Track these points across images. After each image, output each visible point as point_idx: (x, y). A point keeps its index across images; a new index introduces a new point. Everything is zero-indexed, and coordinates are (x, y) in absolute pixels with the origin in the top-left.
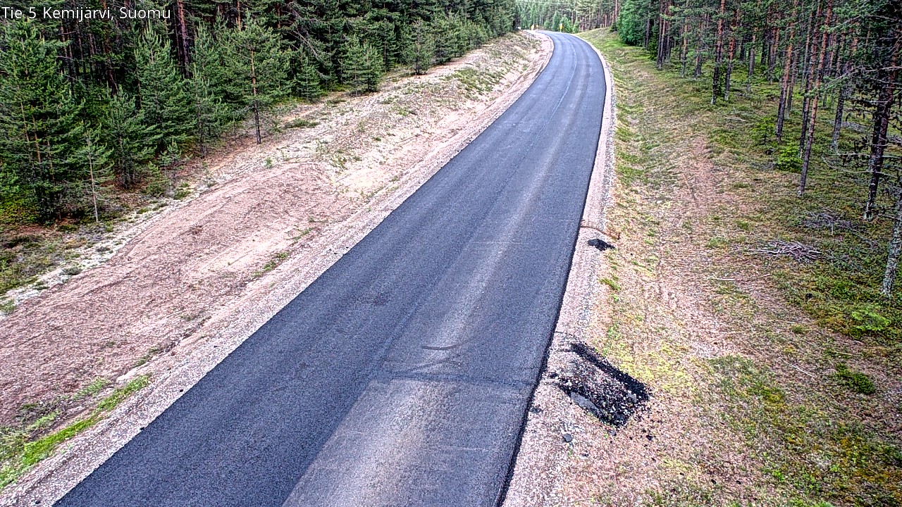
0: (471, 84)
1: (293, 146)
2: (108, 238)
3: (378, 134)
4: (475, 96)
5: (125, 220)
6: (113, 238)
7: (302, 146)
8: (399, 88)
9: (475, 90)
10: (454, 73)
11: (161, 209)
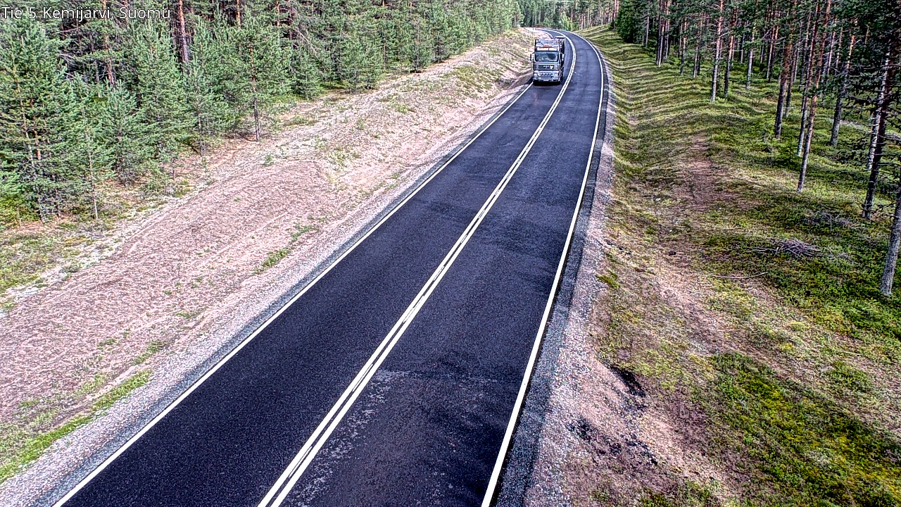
0: (471, 81)
1: (293, 143)
2: (107, 235)
3: (377, 131)
4: (474, 93)
5: (125, 217)
6: (112, 235)
7: (301, 143)
8: (398, 85)
9: (473, 87)
10: (452, 70)
11: (160, 206)
